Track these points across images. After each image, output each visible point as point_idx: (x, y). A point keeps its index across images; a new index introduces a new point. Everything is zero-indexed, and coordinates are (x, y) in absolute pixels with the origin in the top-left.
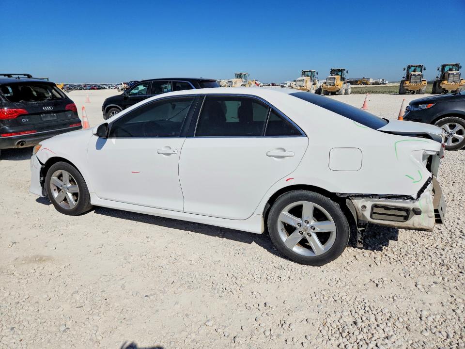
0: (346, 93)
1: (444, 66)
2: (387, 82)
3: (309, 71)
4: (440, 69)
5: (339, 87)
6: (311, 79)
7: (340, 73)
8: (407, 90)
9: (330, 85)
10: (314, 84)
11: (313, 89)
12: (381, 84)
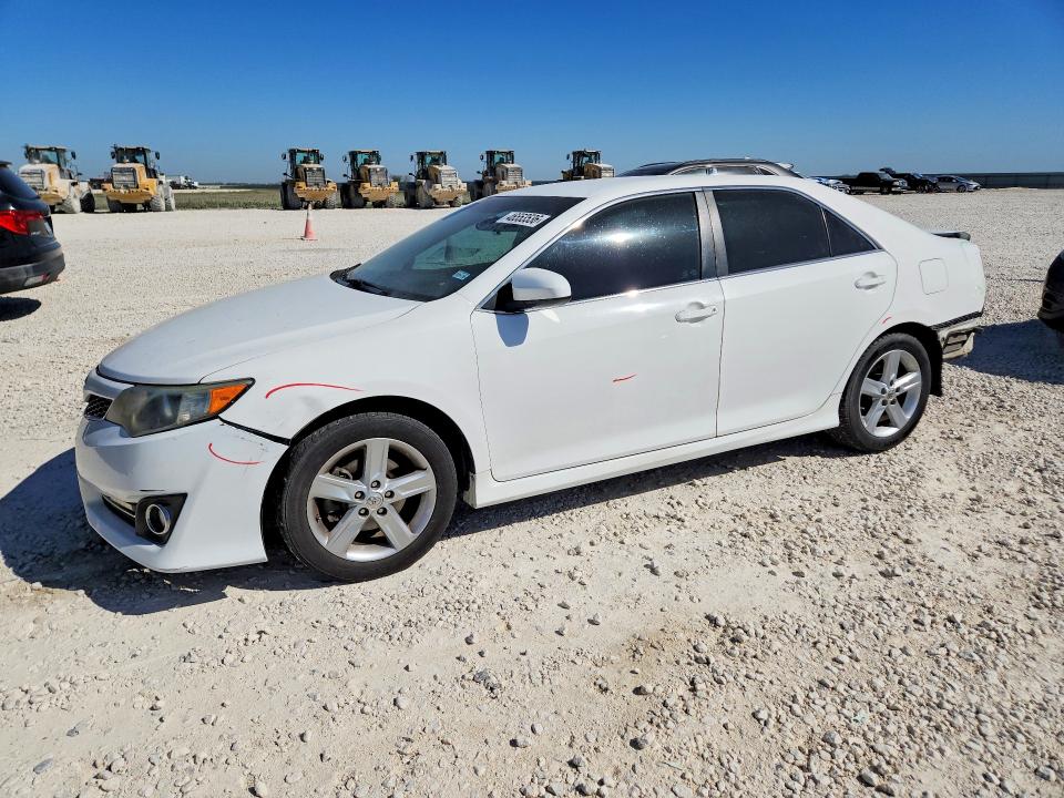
0: (168, 208)
1: (354, 155)
2: (196, 184)
3: (50, 150)
4: (349, 160)
5: (151, 192)
6: (61, 171)
7: (140, 158)
8: (303, 200)
9: (126, 187)
10: (74, 184)
11: (75, 197)
12: (185, 187)
